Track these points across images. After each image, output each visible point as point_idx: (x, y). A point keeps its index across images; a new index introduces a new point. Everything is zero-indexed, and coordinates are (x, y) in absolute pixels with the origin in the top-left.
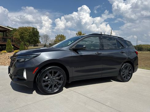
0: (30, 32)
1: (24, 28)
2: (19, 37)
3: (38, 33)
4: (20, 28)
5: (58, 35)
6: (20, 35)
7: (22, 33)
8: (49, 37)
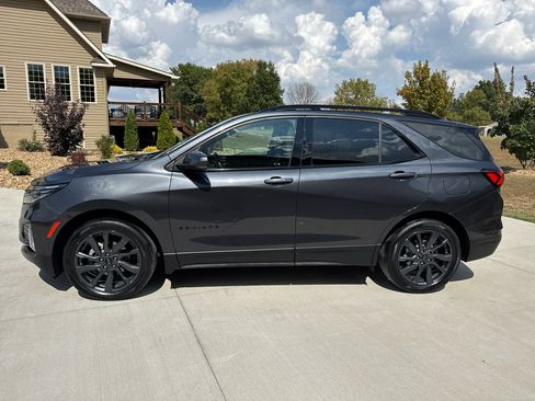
0: (252, 79)
1: (232, 65)
2: (217, 97)
3: (278, 80)
4: (221, 67)
5: (344, 83)
6: (221, 90)
7: (227, 85)
8: (315, 93)
